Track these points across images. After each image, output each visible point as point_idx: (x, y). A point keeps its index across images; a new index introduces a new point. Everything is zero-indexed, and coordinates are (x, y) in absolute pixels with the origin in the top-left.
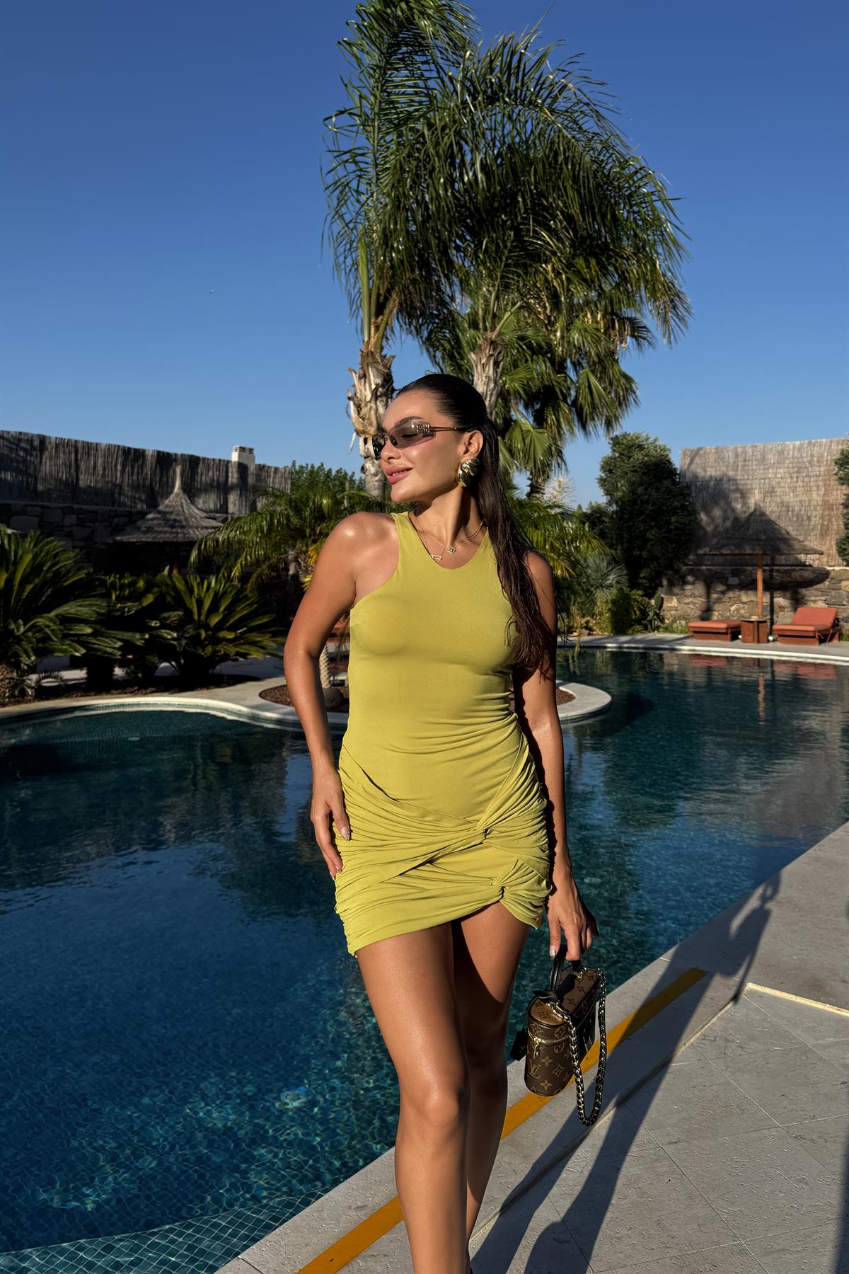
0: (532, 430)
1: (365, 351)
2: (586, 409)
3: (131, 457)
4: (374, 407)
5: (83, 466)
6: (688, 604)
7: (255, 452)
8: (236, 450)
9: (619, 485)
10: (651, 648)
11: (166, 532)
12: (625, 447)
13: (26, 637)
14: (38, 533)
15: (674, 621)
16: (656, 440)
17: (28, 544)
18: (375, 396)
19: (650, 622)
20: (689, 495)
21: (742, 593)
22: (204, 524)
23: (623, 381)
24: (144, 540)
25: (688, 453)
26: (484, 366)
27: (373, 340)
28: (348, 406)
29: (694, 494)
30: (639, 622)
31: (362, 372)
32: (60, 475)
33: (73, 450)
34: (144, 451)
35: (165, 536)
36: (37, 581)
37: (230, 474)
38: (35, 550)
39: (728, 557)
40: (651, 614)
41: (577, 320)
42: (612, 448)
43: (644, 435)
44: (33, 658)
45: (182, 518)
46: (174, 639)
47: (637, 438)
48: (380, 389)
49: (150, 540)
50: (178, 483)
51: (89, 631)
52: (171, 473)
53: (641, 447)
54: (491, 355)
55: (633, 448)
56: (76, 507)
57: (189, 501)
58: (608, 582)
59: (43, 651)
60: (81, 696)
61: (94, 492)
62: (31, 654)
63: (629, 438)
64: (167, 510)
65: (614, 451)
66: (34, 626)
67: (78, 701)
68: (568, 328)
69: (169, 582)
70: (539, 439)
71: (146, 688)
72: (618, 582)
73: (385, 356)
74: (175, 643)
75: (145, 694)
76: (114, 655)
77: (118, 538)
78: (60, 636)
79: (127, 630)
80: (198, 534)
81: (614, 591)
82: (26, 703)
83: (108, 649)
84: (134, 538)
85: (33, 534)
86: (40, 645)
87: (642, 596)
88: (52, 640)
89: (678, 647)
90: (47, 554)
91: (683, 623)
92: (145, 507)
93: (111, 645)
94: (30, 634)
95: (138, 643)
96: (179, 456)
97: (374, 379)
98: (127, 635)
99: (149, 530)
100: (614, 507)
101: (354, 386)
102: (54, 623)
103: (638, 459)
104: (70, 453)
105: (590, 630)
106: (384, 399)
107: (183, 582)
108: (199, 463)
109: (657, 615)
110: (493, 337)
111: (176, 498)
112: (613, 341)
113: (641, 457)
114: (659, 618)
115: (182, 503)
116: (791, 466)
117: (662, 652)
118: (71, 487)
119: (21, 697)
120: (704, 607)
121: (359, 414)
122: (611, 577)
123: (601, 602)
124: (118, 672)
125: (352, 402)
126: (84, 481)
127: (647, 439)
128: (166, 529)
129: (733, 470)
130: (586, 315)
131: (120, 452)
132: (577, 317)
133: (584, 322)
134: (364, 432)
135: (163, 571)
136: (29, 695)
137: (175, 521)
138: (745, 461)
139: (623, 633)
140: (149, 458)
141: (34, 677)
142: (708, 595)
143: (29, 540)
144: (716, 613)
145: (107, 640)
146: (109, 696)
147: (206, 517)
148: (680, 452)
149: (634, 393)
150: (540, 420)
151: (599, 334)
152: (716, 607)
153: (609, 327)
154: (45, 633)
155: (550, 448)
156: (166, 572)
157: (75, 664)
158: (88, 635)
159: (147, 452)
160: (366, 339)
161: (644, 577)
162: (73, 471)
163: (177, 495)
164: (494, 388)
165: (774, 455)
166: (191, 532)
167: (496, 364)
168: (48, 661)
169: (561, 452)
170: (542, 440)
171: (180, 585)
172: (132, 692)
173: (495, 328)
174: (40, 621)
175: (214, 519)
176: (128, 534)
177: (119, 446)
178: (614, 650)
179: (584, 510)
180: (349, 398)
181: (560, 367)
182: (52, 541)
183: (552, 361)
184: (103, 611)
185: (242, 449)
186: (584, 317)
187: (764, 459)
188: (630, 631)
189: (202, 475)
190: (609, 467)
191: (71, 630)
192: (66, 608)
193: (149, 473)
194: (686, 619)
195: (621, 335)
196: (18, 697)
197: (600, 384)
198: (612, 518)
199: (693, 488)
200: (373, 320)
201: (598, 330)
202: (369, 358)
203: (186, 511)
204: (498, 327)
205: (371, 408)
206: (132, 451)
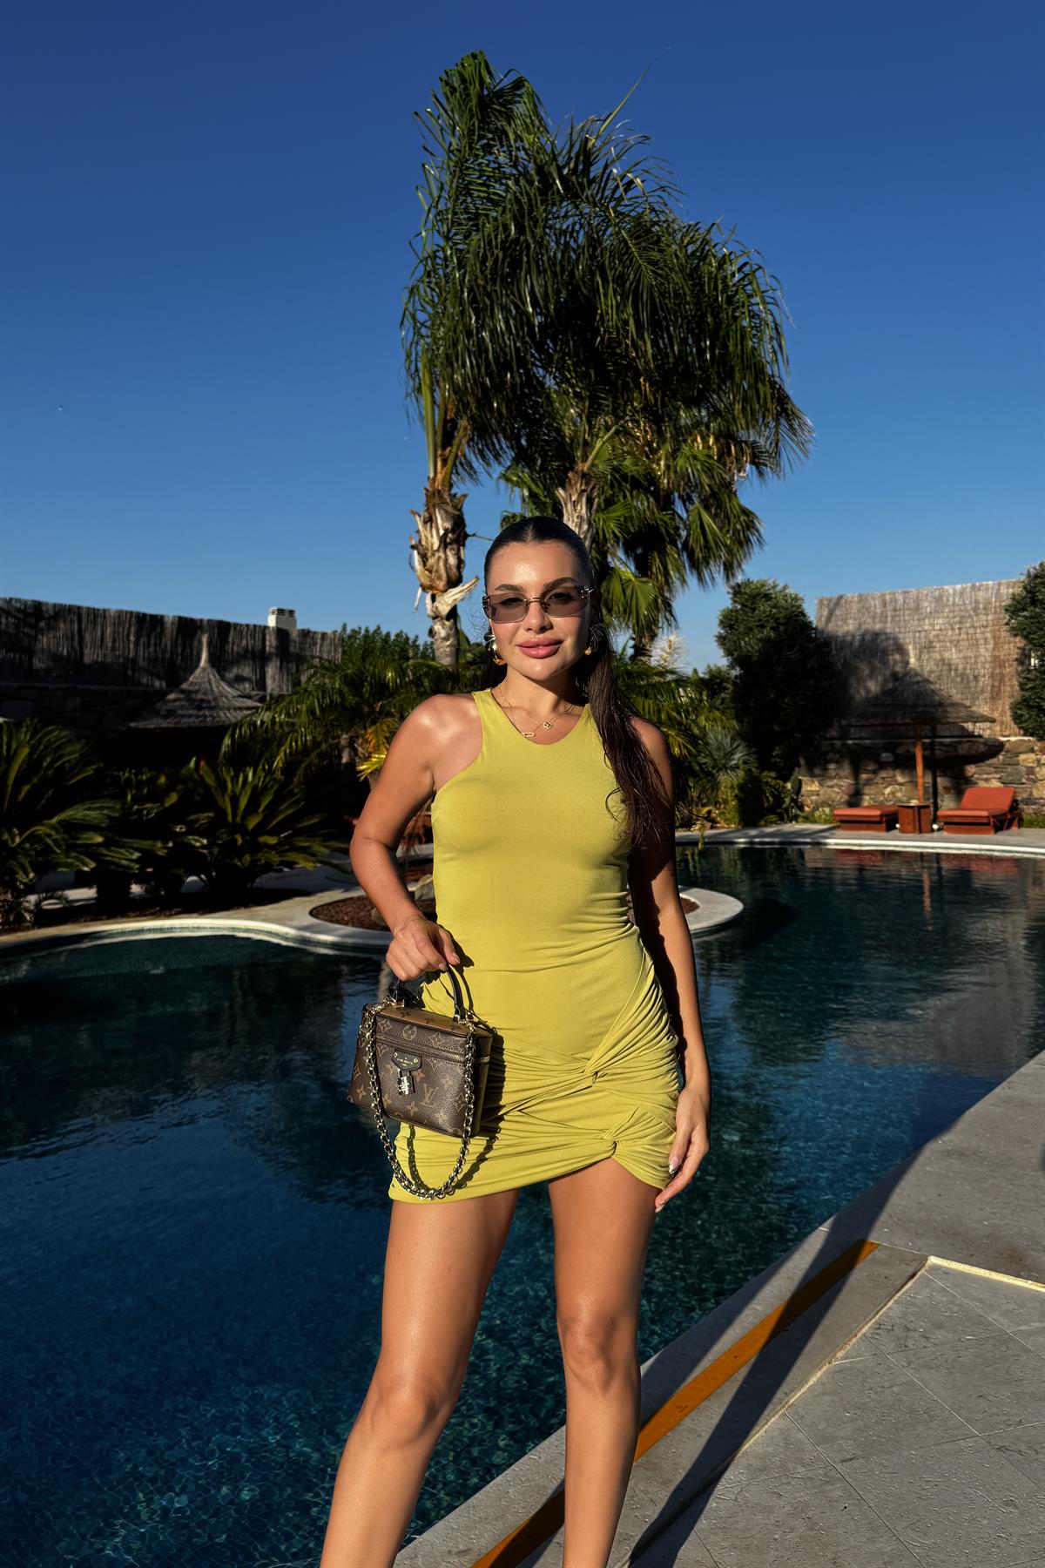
0: (633, 579)
1: (431, 489)
2: (699, 554)
3: (147, 625)
4: (443, 557)
5: (88, 637)
6: (832, 787)
7: (297, 615)
8: (273, 613)
9: (742, 643)
10: (787, 842)
11: (190, 716)
12: (749, 598)
13: (23, 849)
14: (36, 721)
15: (816, 808)
16: (785, 587)
17: (23, 735)
18: (444, 543)
19: (786, 810)
20: (828, 653)
21: (898, 773)
22: (237, 704)
23: (743, 518)
24: (164, 725)
25: (826, 602)
26: (574, 504)
27: (440, 476)
28: (411, 556)
29: (834, 652)
30: (772, 810)
31: (427, 515)
32: (60, 649)
33: (76, 618)
34: (162, 617)
35: (190, 719)
36: (35, 780)
37: (268, 643)
38: (32, 742)
39: (880, 728)
40: (787, 800)
41: (684, 446)
42: (733, 599)
43: (771, 582)
44: (32, 875)
45: (210, 697)
46: (203, 847)
47: (763, 585)
48: (450, 535)
49: (171, 726)
50: (204, 656)
51: (99, 839)
52: (196, 643)
53: (767, 597)
54: (583, 491)
55: (759, 598)
56: (80, 687)
57: (218, 677)
58: (734, 762)
59: (44, 864)
60: (91, 920)
61: (100, 668)
62: (29, 870)
63: (753, 587)
64: (191, 688)
65: (735, 602)
66: (33, 835)
67: (88, 926)
68: (674, 454)
69: (196, 776)
70: (642, 591)
71: (170, 910)
72: (745, 763)
73: (455, 495)
74: (205, 851)
75: (170, 916)
76: (131, 868)
77: (133, 724)
78: (64, 847)
79: (147, 839)
80: (232, 717)
81: (741, 773)
82: (23, 931)
83: (124, 862)
84: (152, 724)
85: (29, 722)
86: (40, 859)
87: (776, 779)
88: (55, 853)
89: (823, 841)
90: (46, 747)
91: (827, 810)
92: (164, 684)
93: (128, 857)
94: (27, 845)
95: (160, 853)
96: (205, 623)
97: (442, 523)
98: (146, 844)
99: (171, 713)
100: (736, 672)
101: (418, 531)
102: (57, 831)
103: (765, 611)
104: (72, 622)
105: (713, 822)
106: (455, 546)
107: (213, 777)
108: (229, 630)
109: (794, 801)
110: (585, 469)
111: (203, 672)
112: (730, 470)
113: (768, 609)
114: (797, 805)
115: (209, 680)
116: (951, 615)
117: (802, 847)
118: (72, 665)
119: (17, 924)
120: (852, 790)
121: (425, 565)
122: (737, 756)
123: (725, 787)
124: (136, 889)
125: (415, 552)
126: (90, 655)
127: (775, 587)
128: (191, 712)
129: (881, 621)
130: (695, 440)
131: (133, 619)
132: (685, 441)
133: (692, 447)
134: (431, 587)
135: (189, 762)
136: (26, 921)
137: (202, 701)
138: (895, 610)
139: (754, 825)
140: (168, 626)
141: (33, 898)
142: (856, 773)
143: (24, 729)
144: (867, 798)
145: (122, 851)
146: (124, 920)
147: (240, 696)
148: (816, 602)
149: (757, 531)
150: (643, 568)
151: (711, 461)
152: (866, 790)
153: (723, 453)
154: (46, 844)
155: (655, 601)
156: (192, 764)
157: (81, 881)
158: (98, 845)
159: (166, 619)
160: (432, 475)
161: (777, 756)
162: (76, 644)
163: (204, 669)
164: (588, 530)
165: (930, 602)
166: (222, 715)
167: (590, 501)
168: (49, 878)
169: (670, 606)
170: (646, 591)
171: (210, 781)
172: (152, 914)
173: (587, 457)
174: (40, 829)
175: (249, 697)
176: (145, 719)
177: (131, 613)
178: (743, 846)
179: (701, 675)
180: (413, 547)
181: (665, 502)
182: (52, 731)
183: (656, 495)
184: (117, 815)
185: (280, 612)
186: (693, 442)
187: (918, 608)
188: (762, 823)
189: (233, 644)
190: (729, 621)
191: (79, 839)
192: (71, 813)
193: (169, 643)
194: (830, 806)
195: (738, 460)
196: (14, 923)
197: (715, 523)
198: (734, 684)
199: (833, 645)
200: (439, 452)
201: (710, 457)
202: (436, 498)
203: (215, 689)
204: (591, 458)
205: (439, 558)
206: (148, 619)
